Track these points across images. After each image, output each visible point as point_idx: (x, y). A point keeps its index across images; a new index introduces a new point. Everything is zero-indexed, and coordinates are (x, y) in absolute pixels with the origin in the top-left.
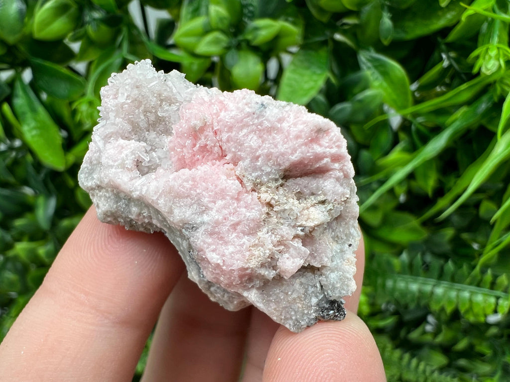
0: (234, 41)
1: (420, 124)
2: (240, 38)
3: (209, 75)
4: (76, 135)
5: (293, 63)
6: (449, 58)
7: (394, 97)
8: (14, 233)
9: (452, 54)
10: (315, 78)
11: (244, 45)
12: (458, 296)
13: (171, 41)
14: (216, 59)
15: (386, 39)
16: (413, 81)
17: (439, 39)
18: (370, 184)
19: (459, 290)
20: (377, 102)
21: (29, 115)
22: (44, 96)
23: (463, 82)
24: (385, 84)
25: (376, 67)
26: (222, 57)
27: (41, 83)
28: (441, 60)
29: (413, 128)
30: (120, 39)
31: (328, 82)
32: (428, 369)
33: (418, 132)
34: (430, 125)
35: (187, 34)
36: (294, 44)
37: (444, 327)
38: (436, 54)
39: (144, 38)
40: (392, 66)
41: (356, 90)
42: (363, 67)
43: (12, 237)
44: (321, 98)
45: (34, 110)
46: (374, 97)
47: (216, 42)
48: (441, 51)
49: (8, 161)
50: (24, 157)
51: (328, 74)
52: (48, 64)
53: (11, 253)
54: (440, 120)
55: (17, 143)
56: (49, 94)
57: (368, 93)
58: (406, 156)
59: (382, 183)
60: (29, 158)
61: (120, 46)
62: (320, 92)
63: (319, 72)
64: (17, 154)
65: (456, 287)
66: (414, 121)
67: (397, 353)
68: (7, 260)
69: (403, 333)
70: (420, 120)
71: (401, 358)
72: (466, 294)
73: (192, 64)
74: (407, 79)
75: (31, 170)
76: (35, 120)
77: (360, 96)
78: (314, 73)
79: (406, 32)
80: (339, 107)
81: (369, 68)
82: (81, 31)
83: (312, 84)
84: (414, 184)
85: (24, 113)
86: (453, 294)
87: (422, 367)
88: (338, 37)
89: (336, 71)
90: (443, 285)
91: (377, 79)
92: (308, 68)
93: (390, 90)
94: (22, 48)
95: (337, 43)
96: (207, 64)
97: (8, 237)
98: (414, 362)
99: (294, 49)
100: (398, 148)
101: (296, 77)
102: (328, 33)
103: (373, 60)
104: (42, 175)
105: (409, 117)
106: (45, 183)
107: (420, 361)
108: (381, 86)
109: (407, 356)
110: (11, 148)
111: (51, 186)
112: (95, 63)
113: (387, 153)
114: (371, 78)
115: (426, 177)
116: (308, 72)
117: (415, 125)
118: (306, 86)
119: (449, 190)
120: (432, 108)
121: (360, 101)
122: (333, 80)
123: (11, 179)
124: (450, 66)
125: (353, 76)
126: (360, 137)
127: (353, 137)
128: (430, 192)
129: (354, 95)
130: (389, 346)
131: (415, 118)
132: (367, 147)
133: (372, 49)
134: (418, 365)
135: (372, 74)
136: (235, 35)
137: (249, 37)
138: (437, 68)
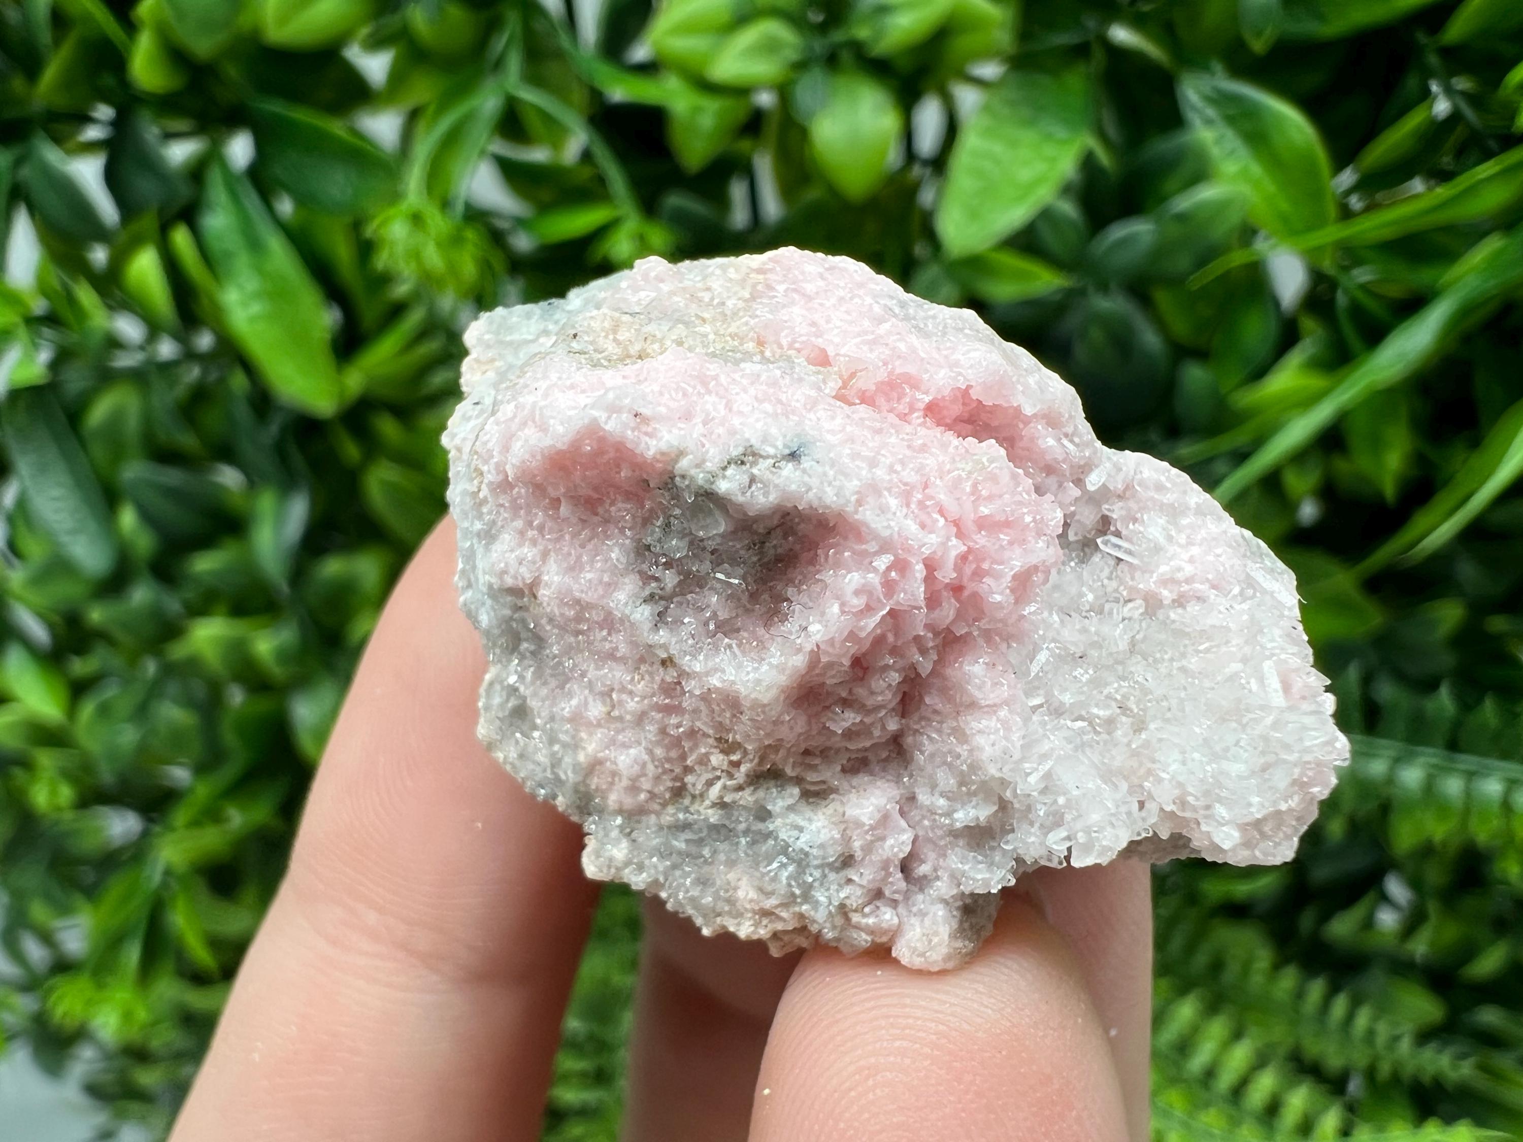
0: (819, 45)
1: (1363, 287)
2: (838, 36)
3: (745, 145)
4: (369, 313)
5: (986, 109)
6: (1449, 91)
7: (1284, 206)
8: (189, 594)
9: (1462, 83)
10: (1049, 150)
11: (846, 56)
12: (1468, 794)
13: (640, 53)
14: (765, 99)
15: (1259, 34)
16: (1341, 161)
17: (1422, 37)
18: (1210, 460)
19: (1471, 775)
20: (1234, 218)
21: (242, 263)
22: (286, 206)
23: (1488, 155)
24: (1256, 169)
25: (1231, 120)
26: (784, 91)
27: (278, 170)
28: (1425, 95)
29: (1341, 300)
30: (499, 43)
31: (1088, 163)
32: (1383, 1030)
33: (1357, 311)
34: (1395, 291)
35: (688, 28)
36: (987, 54)
37: (1433, 907)
38: (1412, 82)
39: (564, 41)
40: (1279, 118)
41: (1170, 184)
42: (1193, 119)
43: (186, 604)
44: (1069, 209)
45: (255, 245)
46: (1221, 207)
47: (769, 47)
48: (1427, 74)
49: (180, 391)
50: (222, 380)
51: (1089, 141)
52: (302, 115)
53: (178, 651)
54: (1423, 276)
55: (205, 341)
56: (302, 200)
57: (1207, 193)
58: (1316, 382)
59: (1241, 457)
60: (239, 382)
61: (499, 65)
62: (1066, 190)
63: (1061, 132)
64: (205, 372)
65: (1462, 766)
66: (1343, 280)
67: (1288, 979)
68: (167, 670)
69: (1306, 921)
70: (1363, 275)
71: (1299, 995)
72: (1492, 787)
73: (697, 110)
74: (1321, 156)
75: (242, 413)
76: (260, 271)
77: (1184, 203)
78: (1049, 137)
79: (1321, 18)
80: (1119, 231)
81: (1209, 122)
82: (392, 22)
83: (1040, 167)
84: (1342, 466)
85: (228, 255)
86: (1453, 786)
87: (1362, 1019)
88: (1121, 35)
89: (1112, 131)
90: (1422, 760)
91: (1232, 152)
92: (1030, 123)
93: (1270, 187)
94: (232, 71)
95: (1117, 53)
96: (737, 111)
97: (173, 605)
98: (1340, 1006)
99: (990, 70)
100: (1296, 358)
101: (998, 148)
102: (1091, 23)
103: (1222, 100)
104: (274, 429)
105: (1328, 265)
106: (280, 451)
107: (1356, 1003)
108: (1244, 174)
109: (1316, 989)
110: (190, 355)
111: (298, 460)
112: (430, 111)
113: (1260, 373)
114: (1215, 152)
115: (1377, 444)
116: (1028, 136)
117: (1346, 291)
118: (1025, 174)
119: (1446, 482)
120: (1387, 234)
121: (1182, 218)
122: (1104, 158)
123: (187, 441)
124: (1455, 118)
125: (1161, 146)
126: (1181, 327)
127: (1161, 325)
128: (1389, 489)
129: (1163, 199)
130: (1263, 957)
131: (1346, 269)
132: (1201, 354)
133: (1218, 67)
134: (1350, 1018)
135: (1219, 141)
136: (823, 28)
137: (862, 32)
138: (1413, 122)
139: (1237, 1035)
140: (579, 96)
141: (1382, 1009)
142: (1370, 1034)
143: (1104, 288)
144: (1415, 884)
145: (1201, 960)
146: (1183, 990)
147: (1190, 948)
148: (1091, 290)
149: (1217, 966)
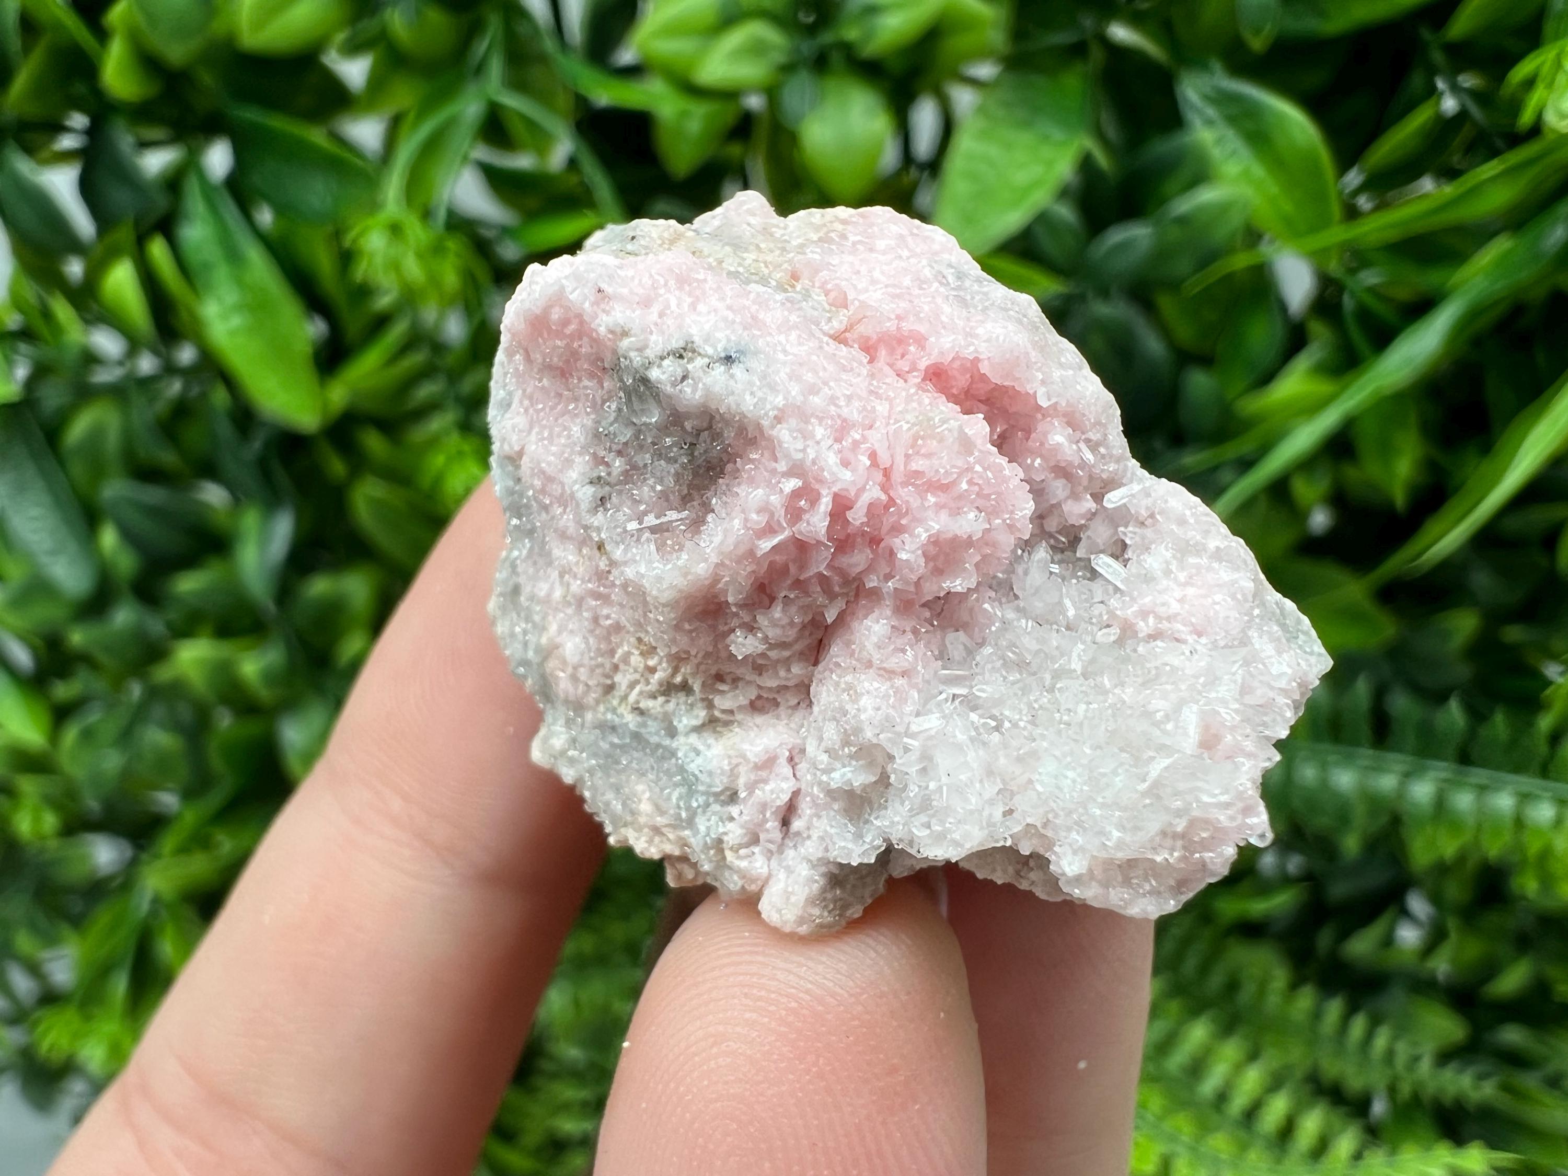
0: (808, 47)
1: (1371, 290)
2: (827, 37)
3: (735, 150)
4: (353, 326)
5: (981, 110)
6: (1455, 89)
7: (1288, 207)
8: (173, 615)
9: (1468, 80)
10: (1046, 152)
11: (836, 58)
12: (1480, 809)
13: (626, 56)
14: (755, 102)
15: (1257, 31)
16: (1345, 161)
17: (1426, 34)
18: (1215, 469)
19: (1482, 790)
20: (1235, 221)
21: (221, 275)
22: (265, 217)
23: (1494, 153)
24: (1258, 171)
25: (1232, 120)
26: (772, 94)
27: (257, 179)
28: (1431, 92)
29: (1348, 303)
30: (481, 46)
31: (1086, 165)
32: (1403, 1050)
33: (1365, 316)
34: (1403, 293)
35: (673, 30)
36: (982, 54)
37: (1452, 924)
38: (1417, 80)
39: (549, 45)
40: (1281, 117)
41: (1171, 186)
42: (1193, 119)
43: (170, 626)
44: (1066, 213)
45: (234, 257)
46: (1223, 208)
47: (757, 49)
48: (1432, 72)
49: (161, 407)
50: (204, 395)
51: (1087, 143)
52: (278, 123)
53: (163, 674)
54: (1430, 279)
55: (186, 355)
56: (280, 210)
57: (1207, 195)
58: (1323, 387)
59: (1246, 464)
60: (220, 397)
61: (480, 70)
62: (1064, 193)
63: (1057, 134)
64: (186, 386)
65: (1473, 780)
66: (1349, 282)
67: (1305, 999)
68: (154, 693)
69: (1324, 939)
70: (1370, 278)
71: (1317, 1015)
72: (1504, 802)
73: (684, 114)
74: (1325, 157)
75: (225, 429)
76: (240, 282)
77: (1184, 205)
78: (1046, 138)
79: (1323, 14)
80: (1117, 235)
81: (1209, 122)
82: (370, 26)
83: (1037, 170)
84: (1352, 474)
85: (207, 267)
86: (1465, 801)
87: (1381, 1041)
88: (1120, 33)
89: (1112, 132)
90: (1432, 774)
91: (1234, 153)
92: (1026, 124)
93: (1274, 189)
94: (207, 78)
95: (1117, 52)
96: (727, 115)
97: (156, 626)
98: (1358, 1026)
99: (985, 70)
100: (1302, 364)
101: (993, 151)
102: (1088, 22)
103: (1222, 100)
104: (257, 444)
105: (1334, 267)
106: (263, 467)
107: (1375, 1022)
108: (1246, 174)
109: (1334, 1008)
110: (170, 369)
111: (282, 478)
112: (411, 116)
113: (1267, 378)
114: (1216, 153)
115: (1386, 450)
116: (1025, 138)
117: (1353, 294)
118: (1021, 177)
119: (1457, 489)
120: (1392, 235)
121: (1183, 221)
122: (1102, 160)
123: (168, 458)
124: (1462, 116)
125: (1160, 147)
126: (1185, 332)
127: (1165, 332)
128: (1399, 497)
129: (1163, 201)
130: (1280, 977)
131: (1352, 271)
132: (1205, 360)
133: (1217, 66)
134: (1369, 1036)
135: (1219, 141)
136: (811, 30)
137: (851, 33)
138: (1419, 119)
139: (1253, 1056)
140: (563, 101)
141: (1401, 1030)
142: (1390, 1055)
143: (1104, 293)
144: (1436, 899)
145: (1216, 980)
146: (1196, 1009)
147: (1205, 969)
148: (1090, 295)
149: (1232, 986)
